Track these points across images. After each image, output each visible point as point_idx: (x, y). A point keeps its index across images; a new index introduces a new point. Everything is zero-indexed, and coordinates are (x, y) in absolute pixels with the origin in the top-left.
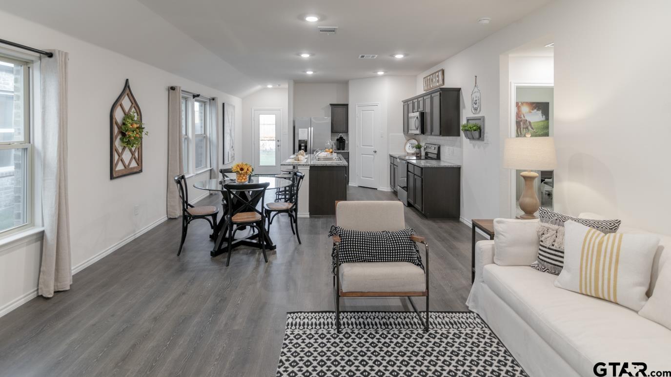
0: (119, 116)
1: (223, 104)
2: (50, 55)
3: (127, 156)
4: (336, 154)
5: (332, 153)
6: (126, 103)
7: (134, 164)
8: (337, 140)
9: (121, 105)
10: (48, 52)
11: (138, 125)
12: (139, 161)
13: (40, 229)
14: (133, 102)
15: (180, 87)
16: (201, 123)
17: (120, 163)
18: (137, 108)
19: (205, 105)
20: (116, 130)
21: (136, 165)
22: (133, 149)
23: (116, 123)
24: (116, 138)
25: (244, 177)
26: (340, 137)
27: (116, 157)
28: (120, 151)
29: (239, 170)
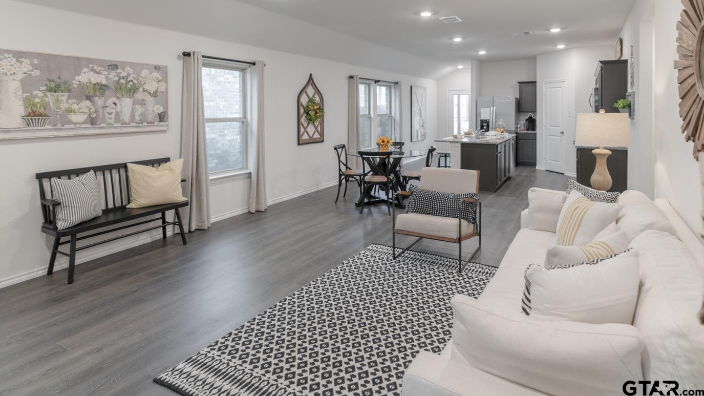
0: (304, 100)
1: (411, 87)
2: (254, 64)
3: (311, 129)
4: (507, 133)
5: (503, 132)
6: (310, 91)
7: (317, 136)
8: (527, 120)
9: (306, 92)
10: (253, 62)
11: (318, 107)
12: (322, 134)
13: (249, 171)
14: (316, 90)
15: (357, 76)
16: (387, 105)
17: (305, 134)
18: (319, 94)
19: (390, 88)
20: (302, 110)
21: (318, 136)
22: (316, 124)
23: (302, 105)
24: (302, 116)
25: (385, 148)
26: (529, 117)
27: (302, 130)
28: (305, 125)
29: (381, 142)
